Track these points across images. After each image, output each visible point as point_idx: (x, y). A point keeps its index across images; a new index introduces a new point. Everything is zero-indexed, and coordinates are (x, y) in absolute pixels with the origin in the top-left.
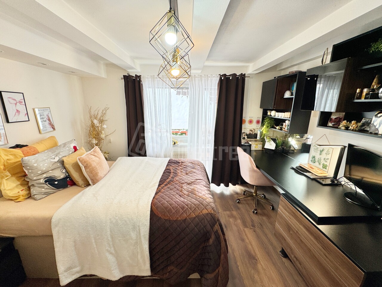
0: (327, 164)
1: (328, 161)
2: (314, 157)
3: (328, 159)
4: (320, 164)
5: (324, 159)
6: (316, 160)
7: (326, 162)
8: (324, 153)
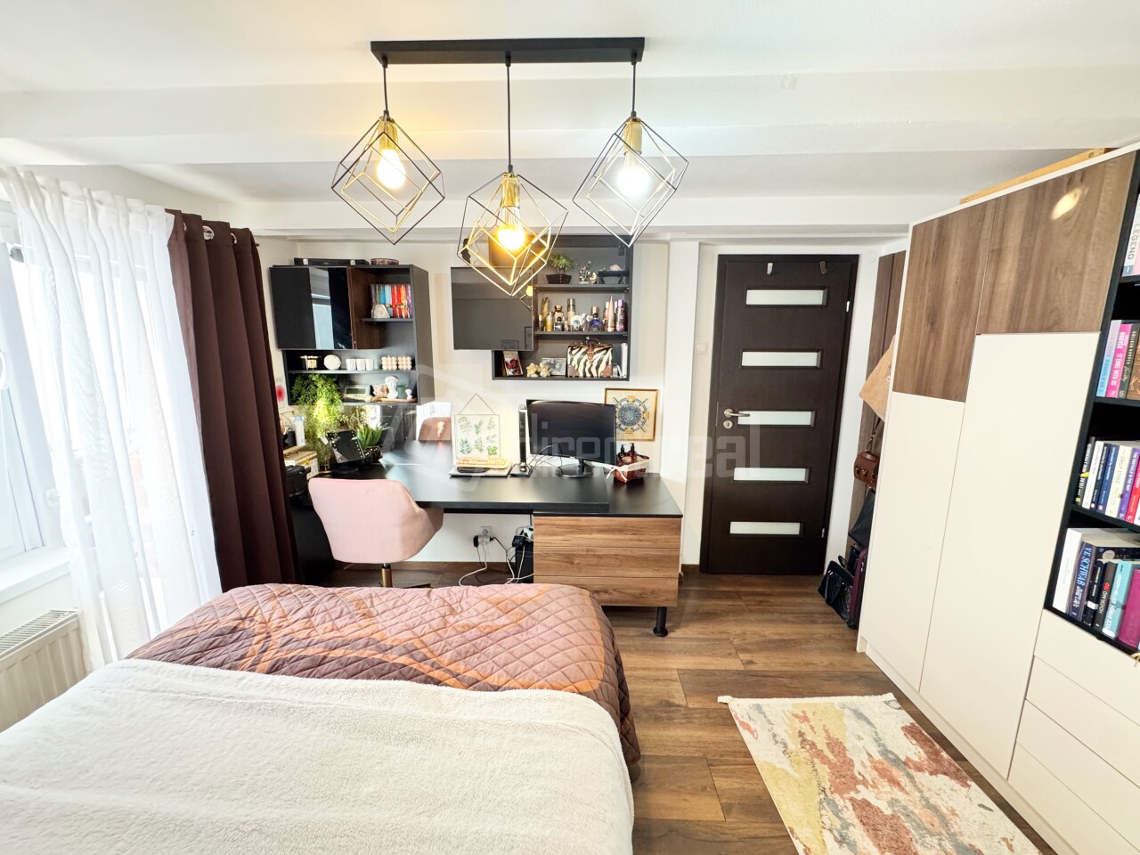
0: (497, 445)
1: (496, 439)
2: (466, 442)
3: (495, 435)
4: (481, 450)
5: (488, 438)
6: (472, 446)
7: (492, 442)
8: (484, 427)
